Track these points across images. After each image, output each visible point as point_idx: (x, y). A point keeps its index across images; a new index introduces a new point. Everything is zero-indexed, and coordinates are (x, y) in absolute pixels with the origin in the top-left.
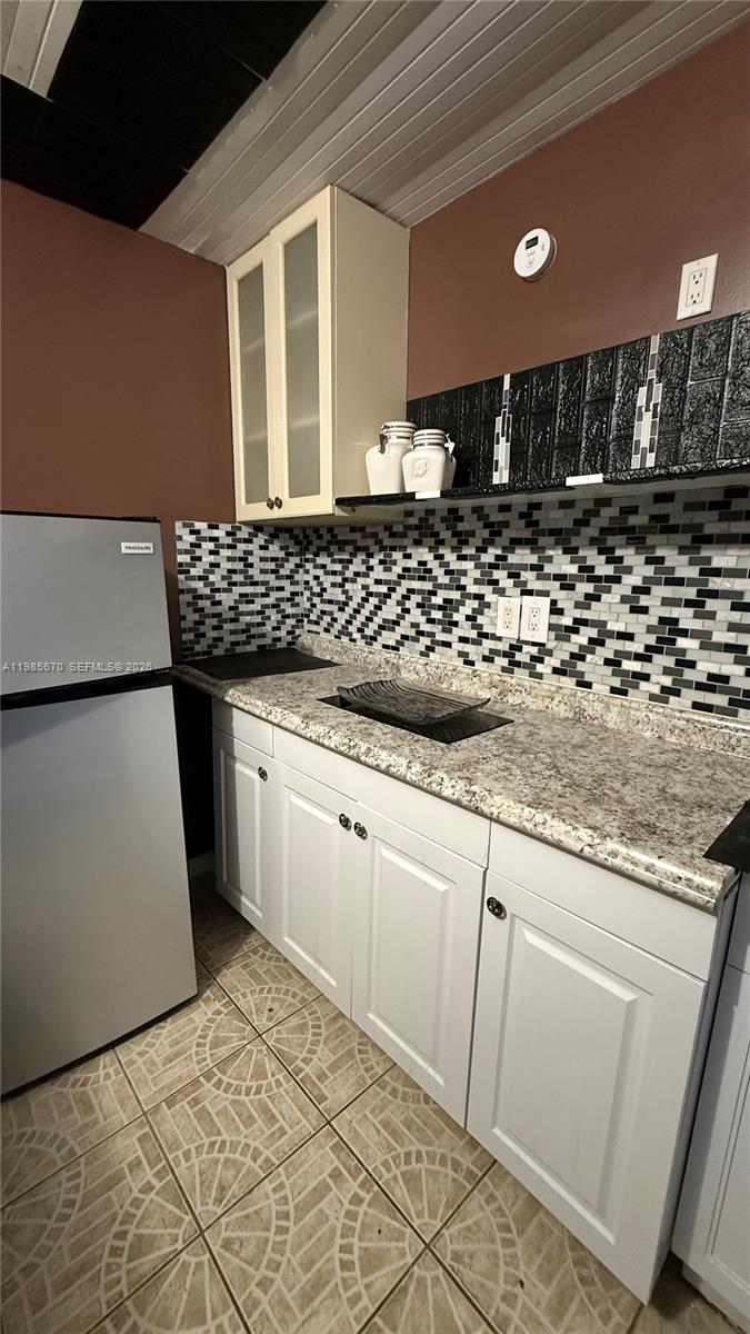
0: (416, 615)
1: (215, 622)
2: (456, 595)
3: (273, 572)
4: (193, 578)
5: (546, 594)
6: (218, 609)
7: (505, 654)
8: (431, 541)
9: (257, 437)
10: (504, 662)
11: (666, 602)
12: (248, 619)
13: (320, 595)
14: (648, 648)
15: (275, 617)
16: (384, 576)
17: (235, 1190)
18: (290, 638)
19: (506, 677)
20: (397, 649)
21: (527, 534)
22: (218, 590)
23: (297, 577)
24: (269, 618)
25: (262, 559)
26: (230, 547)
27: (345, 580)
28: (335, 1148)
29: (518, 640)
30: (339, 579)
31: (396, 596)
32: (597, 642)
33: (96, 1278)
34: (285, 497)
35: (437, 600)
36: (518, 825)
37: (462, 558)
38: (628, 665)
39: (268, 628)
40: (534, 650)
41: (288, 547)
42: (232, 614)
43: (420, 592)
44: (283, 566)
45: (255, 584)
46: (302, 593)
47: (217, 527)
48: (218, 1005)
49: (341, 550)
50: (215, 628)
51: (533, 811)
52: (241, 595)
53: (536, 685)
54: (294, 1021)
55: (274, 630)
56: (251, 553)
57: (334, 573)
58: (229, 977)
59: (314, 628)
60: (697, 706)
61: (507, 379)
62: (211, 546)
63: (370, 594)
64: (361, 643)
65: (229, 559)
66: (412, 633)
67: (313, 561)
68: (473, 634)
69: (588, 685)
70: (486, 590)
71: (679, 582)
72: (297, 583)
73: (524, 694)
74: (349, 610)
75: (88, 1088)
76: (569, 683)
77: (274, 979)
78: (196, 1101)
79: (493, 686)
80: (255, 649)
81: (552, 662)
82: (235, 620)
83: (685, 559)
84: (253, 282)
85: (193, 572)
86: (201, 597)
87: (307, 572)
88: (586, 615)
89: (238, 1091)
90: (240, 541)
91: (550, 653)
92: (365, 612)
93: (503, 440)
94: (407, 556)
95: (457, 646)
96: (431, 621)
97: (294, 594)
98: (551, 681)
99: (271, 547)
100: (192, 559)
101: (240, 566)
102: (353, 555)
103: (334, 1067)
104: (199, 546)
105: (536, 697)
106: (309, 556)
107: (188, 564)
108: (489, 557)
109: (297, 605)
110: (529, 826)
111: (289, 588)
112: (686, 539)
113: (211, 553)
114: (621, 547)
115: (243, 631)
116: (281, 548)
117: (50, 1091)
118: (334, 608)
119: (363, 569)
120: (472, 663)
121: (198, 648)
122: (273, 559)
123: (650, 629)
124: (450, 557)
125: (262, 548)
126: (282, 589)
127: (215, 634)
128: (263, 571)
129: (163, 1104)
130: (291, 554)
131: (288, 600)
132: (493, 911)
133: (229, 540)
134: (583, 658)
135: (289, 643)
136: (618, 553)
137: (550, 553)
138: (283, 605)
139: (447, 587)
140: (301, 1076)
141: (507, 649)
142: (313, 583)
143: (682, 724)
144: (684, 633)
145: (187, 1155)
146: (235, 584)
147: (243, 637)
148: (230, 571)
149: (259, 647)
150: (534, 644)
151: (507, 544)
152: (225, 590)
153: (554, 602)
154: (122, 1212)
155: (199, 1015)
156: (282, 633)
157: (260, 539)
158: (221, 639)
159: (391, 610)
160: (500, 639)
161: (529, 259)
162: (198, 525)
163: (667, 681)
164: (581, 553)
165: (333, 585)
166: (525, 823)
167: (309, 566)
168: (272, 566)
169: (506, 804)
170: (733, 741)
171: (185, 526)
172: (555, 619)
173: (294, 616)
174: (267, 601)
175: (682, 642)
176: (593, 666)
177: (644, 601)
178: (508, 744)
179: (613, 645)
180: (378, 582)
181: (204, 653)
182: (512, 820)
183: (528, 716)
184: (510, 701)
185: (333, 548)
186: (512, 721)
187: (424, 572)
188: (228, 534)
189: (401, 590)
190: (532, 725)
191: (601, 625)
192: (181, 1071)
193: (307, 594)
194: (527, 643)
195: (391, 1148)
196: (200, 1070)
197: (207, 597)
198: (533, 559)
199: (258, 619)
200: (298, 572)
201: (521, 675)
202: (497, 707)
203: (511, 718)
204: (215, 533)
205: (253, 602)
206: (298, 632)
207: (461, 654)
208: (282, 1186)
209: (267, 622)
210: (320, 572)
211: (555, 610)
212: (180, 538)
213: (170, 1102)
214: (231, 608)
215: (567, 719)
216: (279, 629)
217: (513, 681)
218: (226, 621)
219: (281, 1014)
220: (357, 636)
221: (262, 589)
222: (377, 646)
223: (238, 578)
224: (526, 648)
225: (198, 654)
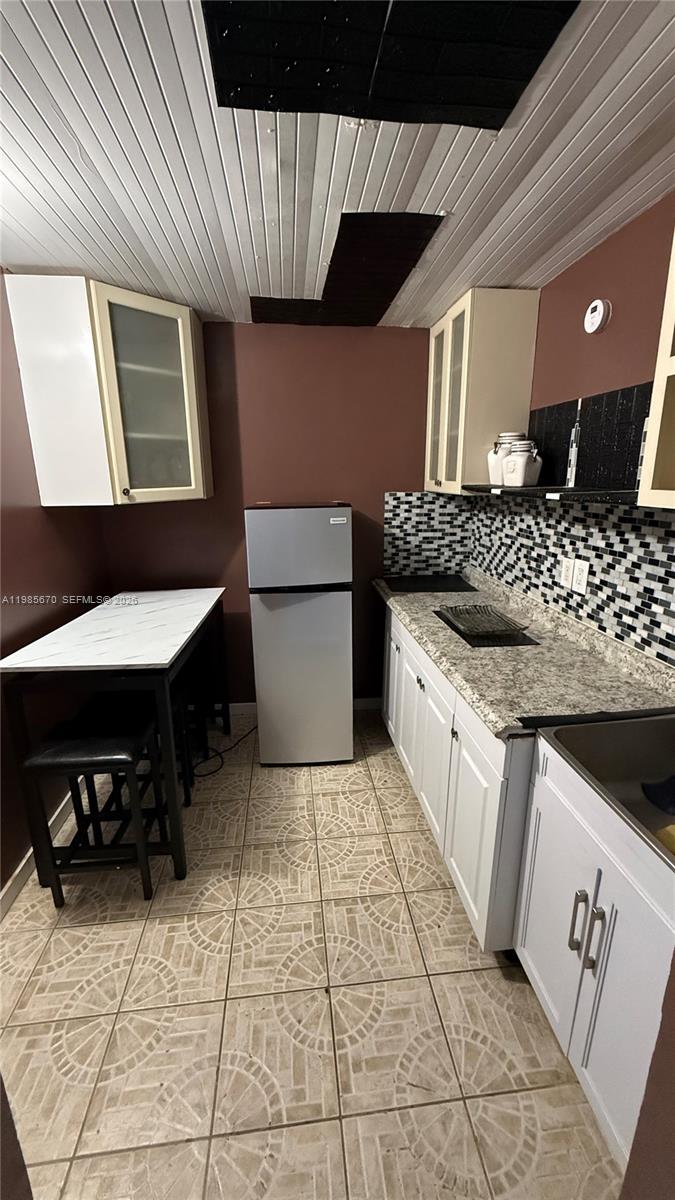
0: (522, 564)
1: (405, 554)
2: (543, 552)
3: (448, 523)
4: (393, 527)
5: (587, 559)
6: (408, 546)
7: (564, 599)
8: (533, 511)
10: (563, 604)
11: (649, 576)
12: (428, 553)
13: (479, 540)
14: (637, 608)
15: (447, 553)
16: (510, 533)
17: (335, 834)
18: (458, 568)
19: (562, 615)
20: (512, 585)
21: (581, 515)
22: (409, 535)
23: (467, 526)
24: (443, 553)
25: (441, 515)
26: (418, 507)
27: (492, 532)
28: (384, 843)
29: (571, 590)
30: (488, 531)
31: (515, 548)
32: (611, 599)
33: (277, 832)
34: (443, 481)
35: (534, 554)
37: (548, 526)
38: (627, 619)
39: (442, 560)
40: (579, 599)
41: (461, 506)
42: (417, 550)
43: (527, 547)
44: (456, 519)
45: (435, 531)
46: (470, 538)
47: (411, 495)
48: (362, 769)
49: (491, 511)
50: (405, 558)
52: (424, 538)
53: (576, 624)
54: (395, 791)
55: (447, 561)
56: (433, 510)
57: (486, 526)
58: (372, 760)
59: (474, 563)
60: (659, 655)
61: (580, 400)
62: (406, 507)
63: (502, 544)
64: (495, 577)
65: (418, 515)
66: (520, 575)
67: (477, 516)
68: (549, 582)
69: (604, 629)
70: (558, 551)
71: (655, 563)
72: (467, 530)
73: (568, 629)
74: (492, 553)
75: (296, 776)
76: (594, 625)
77: (396, 770)
78: (334, 799)
79: (554, 620)
80: (431, 574)
81: (587, 609)
82: (419, 554)
83: (660, 546)
84: (440, 337)
85: (394, 523)
86: (397, 539)
87: (474, 523)
88: (608, 579)
89: (353, 804)
90: (426, 503)
91: (586, 602)
92: (499, 556)
93: (574, 445)
94: (522, 521)
95: (542, 588)
96: (530, 568)
97: (463, 538)
98: (587, 622)
99: (448, 506)
100: (394, 515)
101: (425, 519)
102: (496, 515)
103: (402, 816)
104: (399, 507)
106: (476, 512)
107: (390, 519)
108: (561, 529)
109: (466, 546)
111: (460, 534)
112: (661, 532)
113: (406, 511)
114: (629, 532)
115: (424, 561)
116: (456, 507)
117: (282, 771)
118: (485, 551)
119: (500, 526)
120: (547, 602)
121: (393, 570)
122: (449, 514)
123: (639, 595)
124: (543, 525)
125: (441, 507)
126: (454, 534)
127: (405, 562)
128: (440, 523)
129: (321, 794)
130: (464, 511)
131: (459, 542)
133: (419, 503)
134: (603, 610)
135: (456, 572)
136: (627, 536)
137: (592, 530)
138: (454, 546)
139: (539, 546)
140: (385, 812)
141: (566, 595)
142: (476, 531)
143: (642, 666)
144: (656, 601)
145: (322, 815)
146: (421, 531)
147: (424, 565)
148: (417, 523)
149: (434, 572)
150: (579, 594)
151: (571, 520)
152: (414, 535)
153: (591, 566)
154: (292, 819)
155: (351, 770)
156: (452, 564)
157: (441, 501)
158: (408, 565)
159: (511, 558)
160: (563, 587)
161: (592, 322)
162: (399, 494)
163: (645, 634)
164: (608, 533)
165: (486, 534)
167: (475, 519)
168: (448, 519)
170: (667, 685)
171: (391, 495)
172: (591, 578)
173: (462, 553)
174: (442, 542)
175: (655, 608)
176: (607, 615)
177: (638, 574)
178: (511, 654)
179: (619, 602)
180: (507, 536)
181: (397, 573)
185: (488, 509)
186: (539, 644)
187: (528, 533)
188: (418, 499)
189: (517, 544)
191: (614, 586)
192: (333, 786)
193: (473, 538)
194: (576, 593)
195: (411, 855)
196: (342, 790)
197: (402, 539)
198: (583, 533)
199: (435, 554)
200: (468, 523)
201: (570, 615)
203: (541, 642)
204: (410, 499)
205: (432, 543)
206: (464, 564)
207: (544, 595)
208: (354, 842)
209: (442, 557)
210: (480, 524)
211: (592, 573)
212: (387, 503)
213: (324, 795)
214: (416, 546)
215: (585, 650)
216: (450, 561)
217: (565, 619)
218: (412, 554)
219: (390, 785)
220: (494, 572)
221: (439, 534)
222: (503, 581)
223: (421, 527)
224: (575, 597)
225: (392, 574)
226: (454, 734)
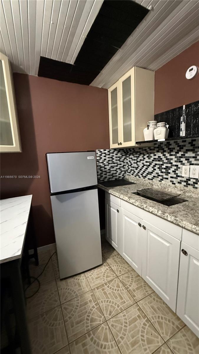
0: (157, 171)
1: (105, 173)
2: (169, 165)
3: (119, 160)
4: (100, 163)
5: (198, 164)
6: (106, 170)
7: (185, 182)
8: (162, 151)
9: (115, 128)
10: (185, 184)
12: (113, 172)
13: (131, 166)
15: (119, 171)
16: (148, 160)
17: (113, 313)
18: (123, 177)
19: (185, 188)
20: (152, 180)
21: (191, 148)
22: (106, 165)
23: (124, 161)
24: (118, 172)
25: (116, 157)
26: (109, 155)
27: (137, 162)
28: (138, 309)
29: (189, 178)
30: (136, 161)
31: (152, 166)
34: (122, 142)
35: (164, 167)
36: (191, 230)
37: (171, 155)
39: (117, 174)
40: (194, 181)
41: (122, 154)
42: (109, 171)
43: (159, 164)
44: (121, 159)
45: (115, 163)
47: (105, 150)
48: (107, 267)
49: (136, 154)
50: (105, 174)
51: (196, 226)
52: (111, 166)
53: (195, 191)
54: (126, 275)
55: (119, 175)
56: (113, 156)
57: (134, 160)
58: (109, 261)
59: (129, 174)
61: (184, 106)
62: (104, 155)
63: (144, 165)
64: (142, 178)
65: (108, 158)
66: (156, 175)
67: (129, 157)
68: (175, 176)
70: (179, 164)
72: (125, 163)
73: (191, 193)
74: (138, 169)
75: (79, 281)
77: (121, 263)
78: (103, 290)
79: (181, 190)
80: (114, 179)
82: (110, 172)
84: (115, 92)
85: (100, 161)
86: (102, 167)
87: (127, 160)
89: (113, 289)
90: (111, 153)
92: (143, 170)
93: (183, 123)
94: (155, 155)
95: (170, 179)
96: (162, 172)
97: (124, 165)
99: (118, 154)
100: (100, 158)
101: (111, 159)
102: (140, 155)
103: (137, 289)
104: (102, 155)
105: (195, 194)
106: (128, 156)
107: (99, 160)
108: (179, 155)
109: (125, 168)
110: (194, 230)
113: (104, 156)
115: (111, 175)
116: (121, 154)
117: (71, 280)
118: (135, 169)
119: (142, 159)
120: (175, 184)
121: (101, 179)
122: (119, 157)
124: (167, 155)
125: (116, 154)
126: (121, 164)
127: (105, 176)
128: (116, 160)
129: (96, 288)
130: (123, 156)
131: (122, 167)
132: (183, 253)
133: (108, 153)
135: (123, 178)
139: (166, 163)
140: (129, 289)
141: (185, 180)
142: (129, 163)
145: (102, 302)
146: (110, 164)
147: (111, 177)
148: (109, 161)
149: (115, 179)
150: (194, 179)
151: (185, 151)
152: (107, 165)
154: (88, 311)
155: (103, 269)
156: (121, 175)
157: (116, 152)
158: (106, 177)
159: (150, 169)
160: (183, 177)
162: (102, 150)
165: (134, 163)
166: (193, 230)
167: (128, 158)
168: (118, 159)
169: (187, 224)
171: (98, 150)
173: (124, 171)
174: (117, 167)
178: (187, 207)
180: (147, 162)
181: (103, 180)
182: (189, 228)
183: (193, 199)
184: (187, 195)
185: (134, 154)
186: (188, 201)
187: (160, 159)
188: (108, 152)
189: (153, 164)
190: (195, 202)
192: (99, 282)
193: (127, 165)
194: (192, 178)
195: (153, 314)
196: (104, 282)
197: (103, 167)
198: (194, 155)
199: (115, 172)
200: (125, 160)
201: (190, 187)
202: (183, 196)
203: (187, 200)
204: (105, 152)
205: (114, 168)
206: (125, 175)
207: (171, 181)
208: (125, 315)
209: (117, 173)
210: (131, 160)
212: (97, 153)
213: (98, 288)
214: (109, 170)
216: (120, 174)
217: (188, 189)
218: (107, 173)
219: (123, 273)
220: (141, 176)
221: (116, 165)
222: (146, 179)
223: (110, 162)
224: (191, 180)
225: (101, 181)
226: (185, 253)
